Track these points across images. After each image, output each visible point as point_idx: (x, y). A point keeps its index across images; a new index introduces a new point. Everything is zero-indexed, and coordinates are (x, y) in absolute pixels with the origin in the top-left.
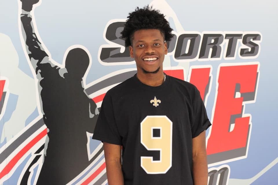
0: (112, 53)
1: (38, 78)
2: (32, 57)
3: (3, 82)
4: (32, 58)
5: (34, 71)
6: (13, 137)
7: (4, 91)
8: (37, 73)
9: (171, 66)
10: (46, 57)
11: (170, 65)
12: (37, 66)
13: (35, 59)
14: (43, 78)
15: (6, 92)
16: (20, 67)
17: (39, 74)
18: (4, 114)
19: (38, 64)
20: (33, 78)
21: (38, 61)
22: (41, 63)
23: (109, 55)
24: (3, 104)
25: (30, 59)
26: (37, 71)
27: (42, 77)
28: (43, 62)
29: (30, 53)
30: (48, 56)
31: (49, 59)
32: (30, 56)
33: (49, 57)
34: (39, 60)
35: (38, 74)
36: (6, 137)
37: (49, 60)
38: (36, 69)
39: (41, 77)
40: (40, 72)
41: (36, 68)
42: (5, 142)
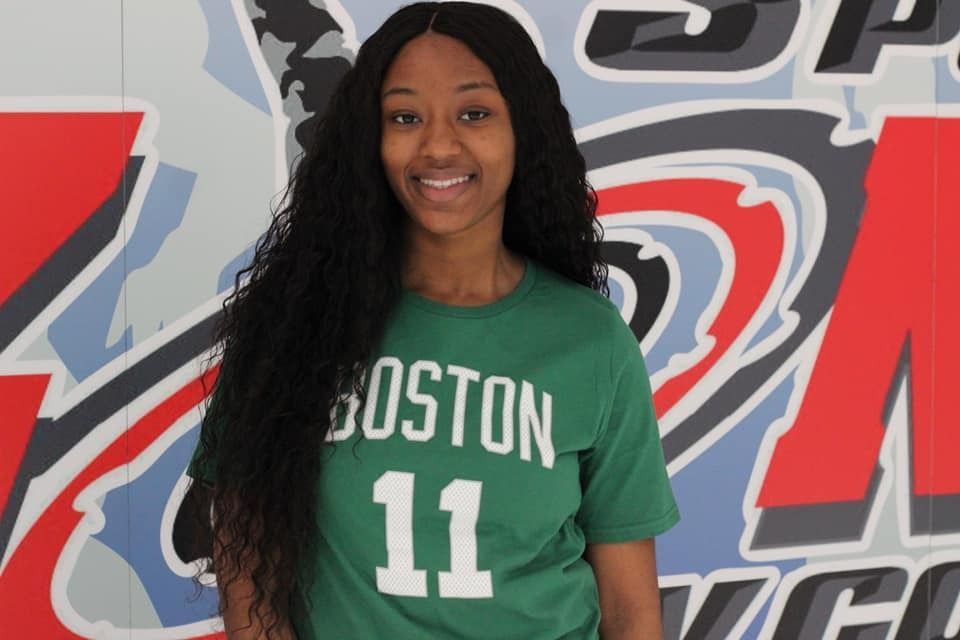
0: (643, 34)
1: (287, 111)
2: (270, 31)
3: (133, 120)
4: (267, 36)
5: (271, 86)
6: (161, 328)
7: (135, 152)
8: (284, 93)
9: (939, 99)
10: (331, 32)
11: (933, 98)
12: (288, 68)
13: (283, 37)
14: (312, 114)
15: (140, 160)
16: (213, 65)
17: (294, 98)
18: (131, 241)
19: (293, 59)
20: (267, 110)
21: (292, 46)
22: (305, 55)
23: (630, 41)
24: (127, 203)
25: (260, 37)
26: (288, 85)
27: (307, 109)
28: (315, 52)
29: (262, 14)
30: (341, 31)
31: (342, 41)
32: (260, 27)
33: (345, 36)
34: (298, 46)
35: (289, 97)
36: (131, 327)
37: (344, 46)
38: (283, 79)
39: (302, 110)
40: (298, 92)
41: (281, 76)
42: (126, 343)
